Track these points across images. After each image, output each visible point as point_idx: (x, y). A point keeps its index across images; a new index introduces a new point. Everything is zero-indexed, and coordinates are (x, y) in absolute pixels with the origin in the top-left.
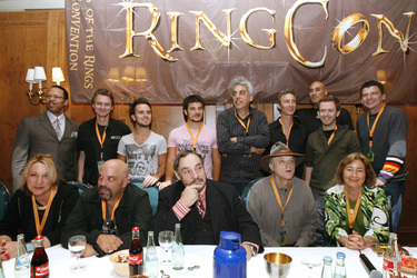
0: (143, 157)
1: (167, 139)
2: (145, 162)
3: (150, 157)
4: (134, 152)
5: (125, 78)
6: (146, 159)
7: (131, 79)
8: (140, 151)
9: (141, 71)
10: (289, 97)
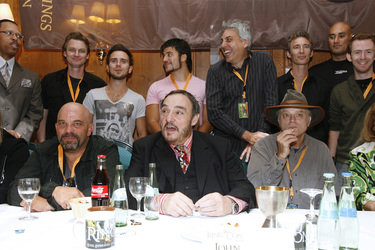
0: (117, 117)
1: (145, 98)
2: (119, 123)
3: (125, 119)
4: (107, 111)
5: (92, 18)
6: (121, 120)
7: (100, 20)
8: (114, 110)
9: (114, 10)
10: (301, 41)
